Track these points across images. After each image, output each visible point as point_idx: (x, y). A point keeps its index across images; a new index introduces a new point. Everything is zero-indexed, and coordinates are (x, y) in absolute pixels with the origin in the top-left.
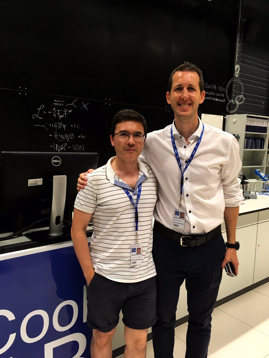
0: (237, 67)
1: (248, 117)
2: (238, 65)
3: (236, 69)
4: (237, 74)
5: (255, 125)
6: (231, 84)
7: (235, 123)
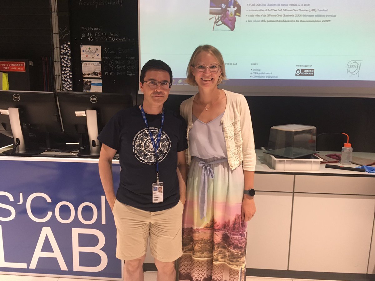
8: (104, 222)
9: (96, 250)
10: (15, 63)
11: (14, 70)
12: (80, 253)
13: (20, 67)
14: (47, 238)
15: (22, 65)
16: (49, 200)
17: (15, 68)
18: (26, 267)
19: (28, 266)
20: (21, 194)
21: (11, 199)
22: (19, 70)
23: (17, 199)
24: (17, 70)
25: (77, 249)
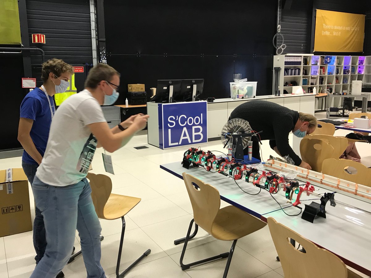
0: (279, 26)
1: (285, 56)
2: (279, 25)
3: (278, 27)
4: (279, 31)
5: (292, 61)
6: (276, 37)
7: (278, 60)
8: (202, 123)
9: (200, 133)
10: (78, 68)
11: (77, 71)
12: (195, 135)
13: (81, 69)
14: (185, 132)
15: (82, 68)
16: (186, 117)
17: (78, 71)
18: (178, 144)
19: (179, 143)
20: (177, 116)
21: (174, 118)
22: (80, 71)
23: (176, 118)
24: (79, 71)
25: (194, 134)
